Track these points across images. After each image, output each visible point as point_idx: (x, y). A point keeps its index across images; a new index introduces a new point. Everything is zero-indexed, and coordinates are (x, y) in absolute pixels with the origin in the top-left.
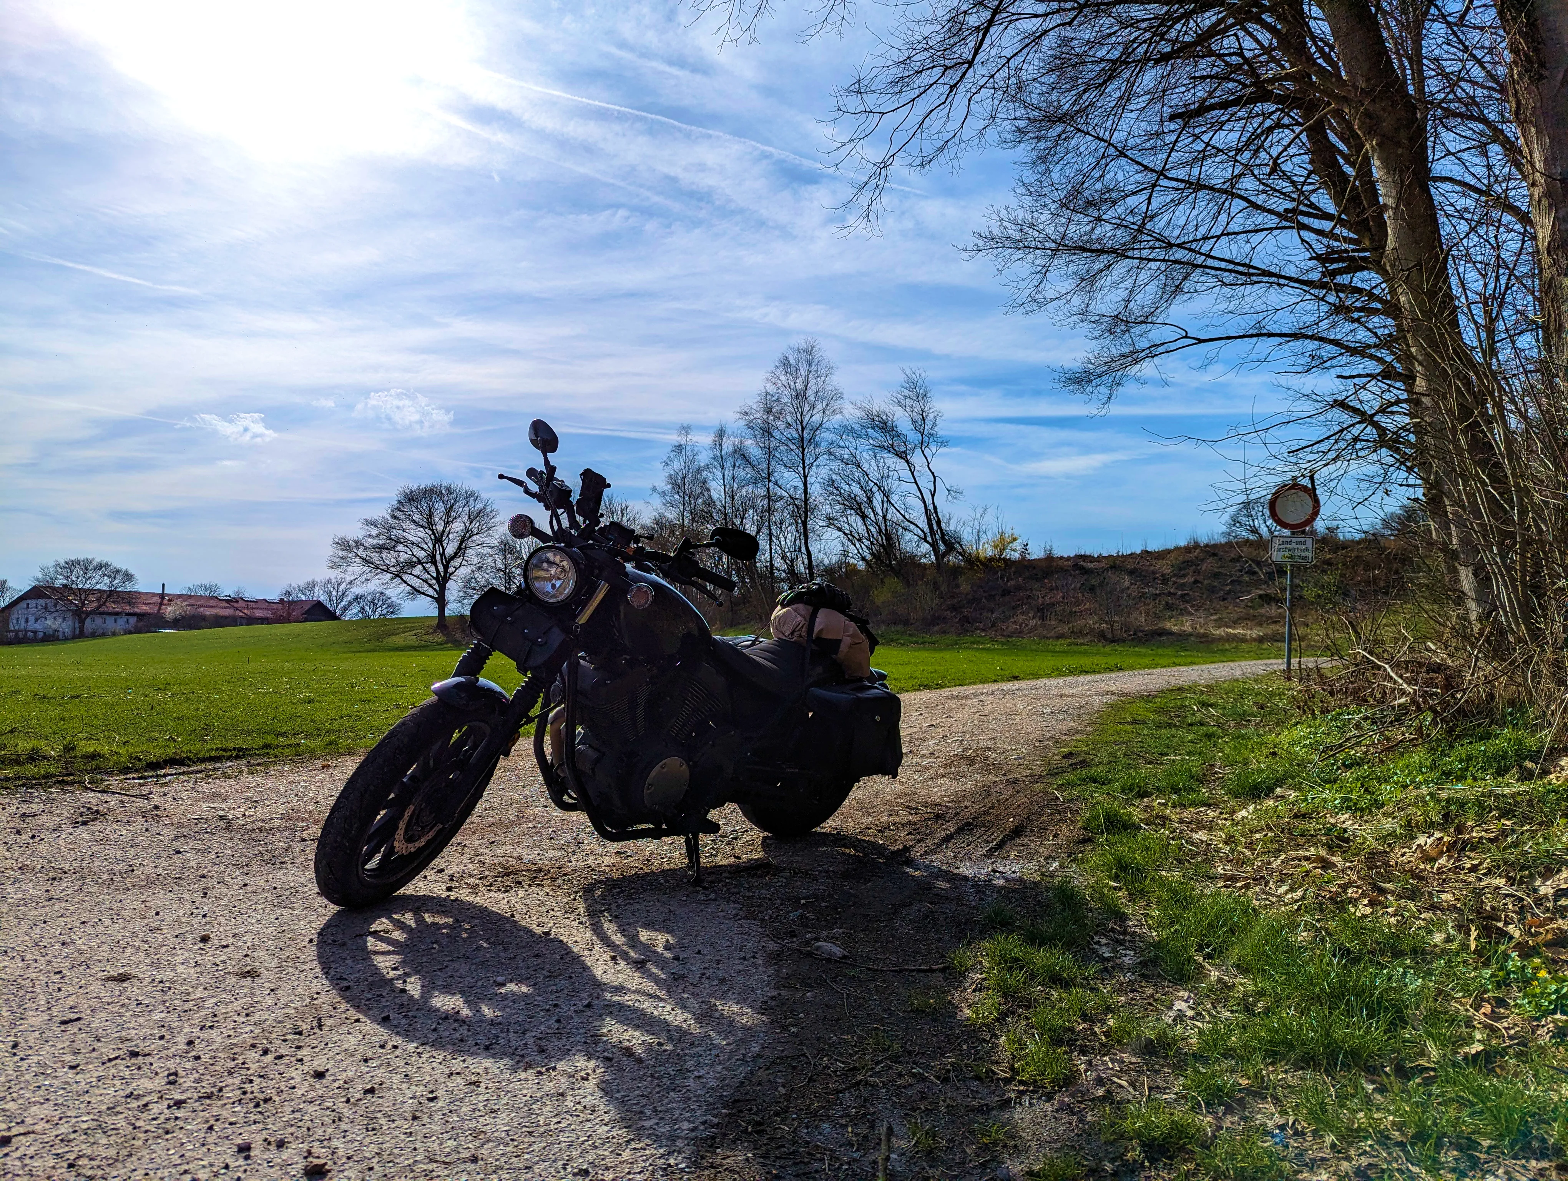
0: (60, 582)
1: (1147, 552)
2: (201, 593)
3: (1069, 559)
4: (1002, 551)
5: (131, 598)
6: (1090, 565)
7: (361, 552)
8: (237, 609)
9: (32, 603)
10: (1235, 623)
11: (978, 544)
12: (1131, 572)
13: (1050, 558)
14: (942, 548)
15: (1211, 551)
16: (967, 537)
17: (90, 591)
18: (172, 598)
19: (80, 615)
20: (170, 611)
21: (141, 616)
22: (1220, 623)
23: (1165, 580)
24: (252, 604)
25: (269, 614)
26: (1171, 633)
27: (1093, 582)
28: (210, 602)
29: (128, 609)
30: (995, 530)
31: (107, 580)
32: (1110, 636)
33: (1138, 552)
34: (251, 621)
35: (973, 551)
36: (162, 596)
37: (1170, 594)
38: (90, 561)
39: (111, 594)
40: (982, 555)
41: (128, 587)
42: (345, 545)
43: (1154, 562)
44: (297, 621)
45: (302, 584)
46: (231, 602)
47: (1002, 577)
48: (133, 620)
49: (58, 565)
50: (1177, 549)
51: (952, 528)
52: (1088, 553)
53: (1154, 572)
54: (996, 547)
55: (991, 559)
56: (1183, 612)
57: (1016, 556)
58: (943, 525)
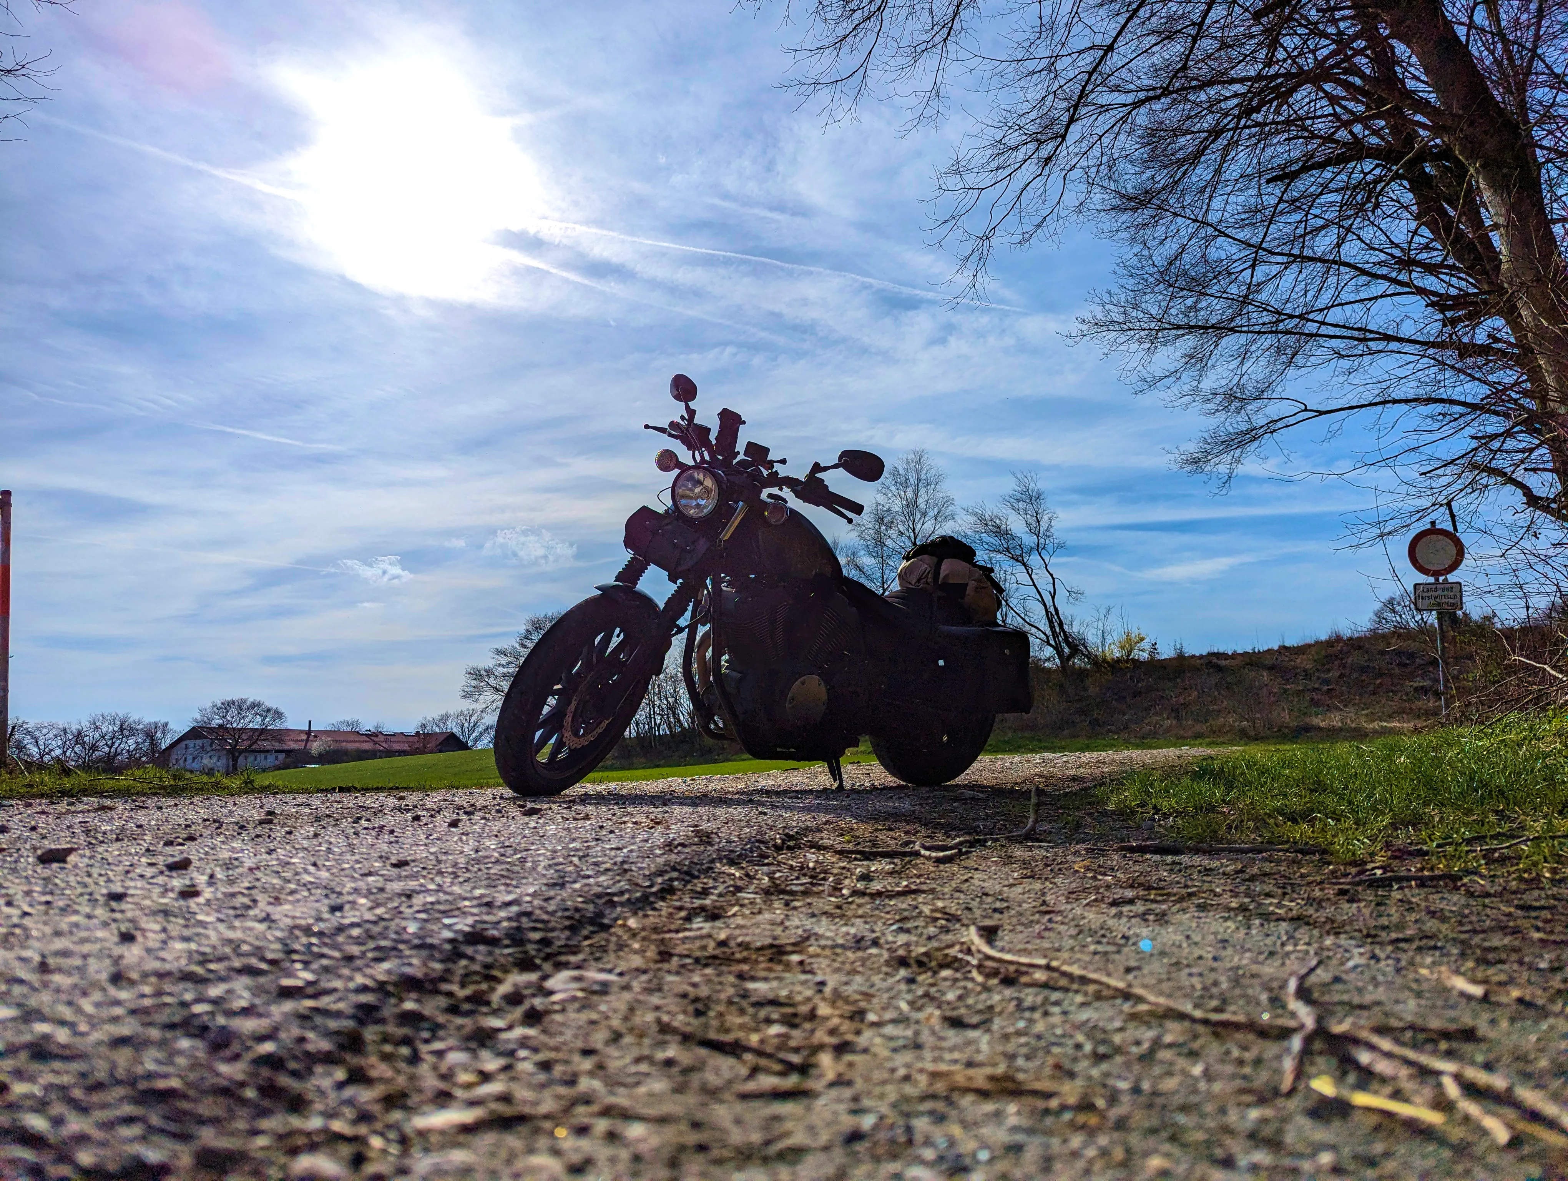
0: (216, 722)
1: (1285, 648)
2: (344, 728)
3: (1201, 657)
4: (1129, 652)
5: (279, 735)
6: (1223, 663)
7: (492, 681)
8: (375, 743)
9: (190, 743)
10: (1390, 717)
11: (1103, 645)
12: (1271, 668)
13: (1181, 657)
14: (1067, 650)
15: (1355, 644)
16: (1092, 638)
17: (243, 730)
18: (318, 734)
19: (234, 754)
20: (316, 747)
21: (288, 752)
22: (1371, 718)
23: (1307, 675)
24: (390, 737)
25: (406, 747)
26: (1320, 729)
27: (1229, 680)
28: (352, 738)
29: (277, 746)
30: (1121, 630)
31: (259, 719)
32: (1252, 734)
33: (1276, 648)
34: (389, 753)
35: (1099, 653)
36: (309, 732)
37: (1315, 689)
38: (244, 701)
39: (262, 731)
40: (1109, 657)
41: (278, 725)
42: (477, 675)
43: (1293, 657)
44: (431, 752)
45: (437, 718)
46: (372, 736)
47: (1131, 678)
48: (281, 756)
49: (215, 706)
50: (1318, 643)
51: (1075, 629)
52: (1221, 650)
53: (1294, 668)
54: (1122, 647)
55: (1118, 661)
56: (1329, 708)
57: (1146, 655)
58: (1066, 627)
